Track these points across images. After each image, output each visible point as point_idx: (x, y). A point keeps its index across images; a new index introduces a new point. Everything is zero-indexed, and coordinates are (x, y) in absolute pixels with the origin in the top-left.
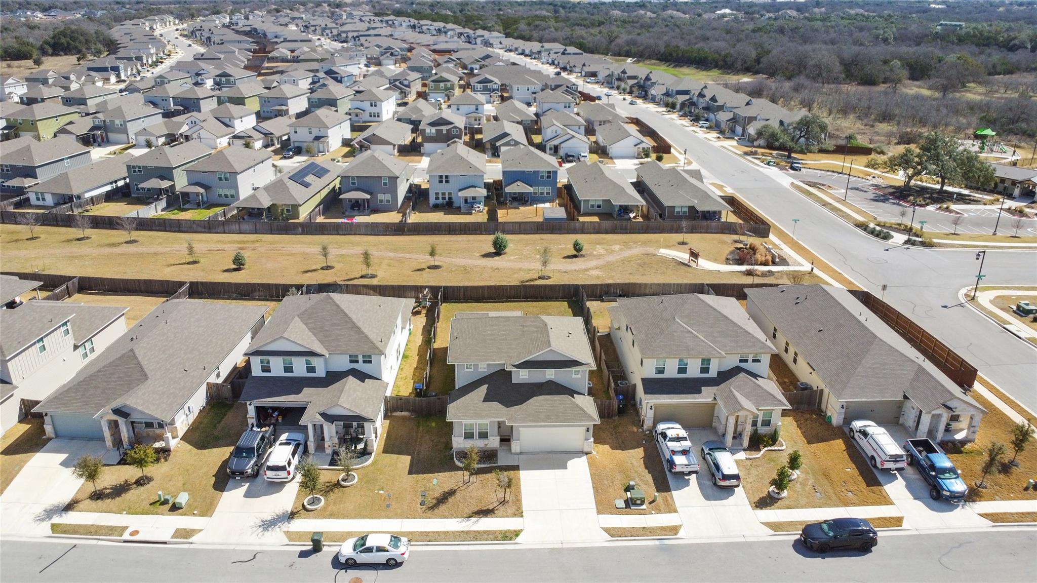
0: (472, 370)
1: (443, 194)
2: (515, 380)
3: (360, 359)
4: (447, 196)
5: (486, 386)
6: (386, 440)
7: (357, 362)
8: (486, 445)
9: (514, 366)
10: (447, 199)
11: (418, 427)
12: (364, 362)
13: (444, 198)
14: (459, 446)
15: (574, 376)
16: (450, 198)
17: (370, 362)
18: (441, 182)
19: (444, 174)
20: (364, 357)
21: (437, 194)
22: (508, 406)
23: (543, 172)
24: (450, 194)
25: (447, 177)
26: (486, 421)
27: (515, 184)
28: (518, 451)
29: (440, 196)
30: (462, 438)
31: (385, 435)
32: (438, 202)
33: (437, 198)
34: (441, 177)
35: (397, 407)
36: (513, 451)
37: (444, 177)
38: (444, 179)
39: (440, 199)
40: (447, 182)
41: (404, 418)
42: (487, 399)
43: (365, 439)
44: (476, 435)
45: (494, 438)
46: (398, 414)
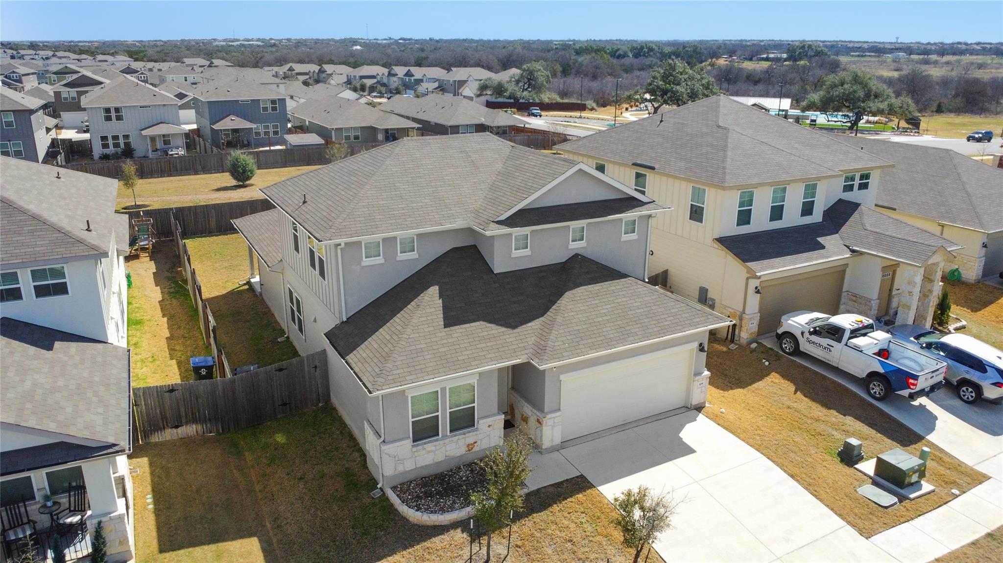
0: (380, 260)
1: (115, 138)
2: (499, 266)
3: (26, 283)
4: (121, 141)
5: (434, 290)
6: (157, 512)
7: (15, 294)
8: (470, 447)
9: (499, 223)
10: (122, 146)
11: (239, 454)
12: (41, 292)
13: (116, 145)
14: (400, 468)
15: (626, 237)
16: (127, 145)
17: (62, 289)
18: (108, 118)
19: (112, 105)
20: (36, 275)
21: (104, 138)
22: (514, 327)
23: (265, 101)
24: (126, 137)
25: (117, 110)
26: (468, 377)
27: (228, 119)
28: (557, 440)
29: (110, 142)
30: (409, 443)
31: (149, 499)
32: (107, 151)
33: (105, 146)
34: (108, 110)
35: (164, 417)
36: (546, 444)
37: (113, 111)
38: (113, 114)
39: (111, 146)
40: (119, 118)
41: (186, 443)
42: (452, 319)
43: (91, 525)
44: (444, 425)
45: (489, 421)
46: (169, 434)
